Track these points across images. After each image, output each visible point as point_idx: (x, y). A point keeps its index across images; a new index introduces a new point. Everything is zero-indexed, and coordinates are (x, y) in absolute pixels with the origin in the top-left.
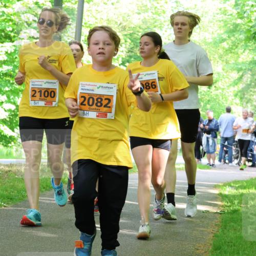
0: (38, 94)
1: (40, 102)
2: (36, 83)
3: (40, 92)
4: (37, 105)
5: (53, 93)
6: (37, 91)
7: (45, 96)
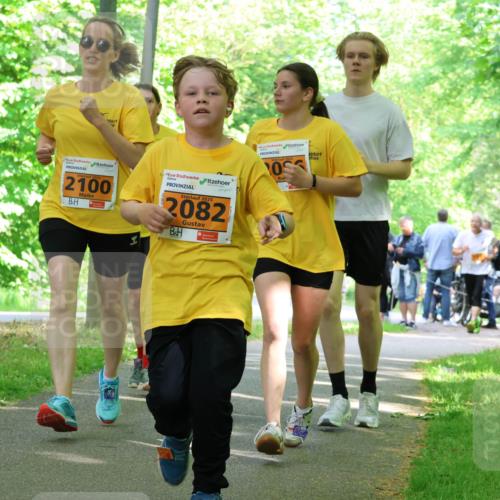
1: (80, 200)
2: (76, 164)
3: (82, 181)
4: (75, 206)
5: (106, 186)
6: (77, 179)
7: (90, 190)
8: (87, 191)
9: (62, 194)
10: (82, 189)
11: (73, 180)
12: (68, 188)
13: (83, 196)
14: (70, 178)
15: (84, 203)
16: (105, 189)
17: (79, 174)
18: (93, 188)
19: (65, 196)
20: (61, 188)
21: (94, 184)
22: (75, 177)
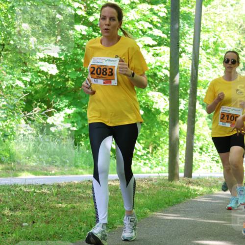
0: (226, 118)
1: (227, 124)
2: (225, 109)
3: (228, 116)
4: (225, 126)
6: (226, 115)
7: (231, 120)
8: (229, 120)
9: (219, 120)
10: (228, 119)
11: (224, 115)
12: (222, 118)
13: (228, 122)
14: (223, 115)
15: (228, 125)
18: (232, 119)
19: (221, 121)
20: (219, 118)
21: (232, 117)
22: (225, 114)
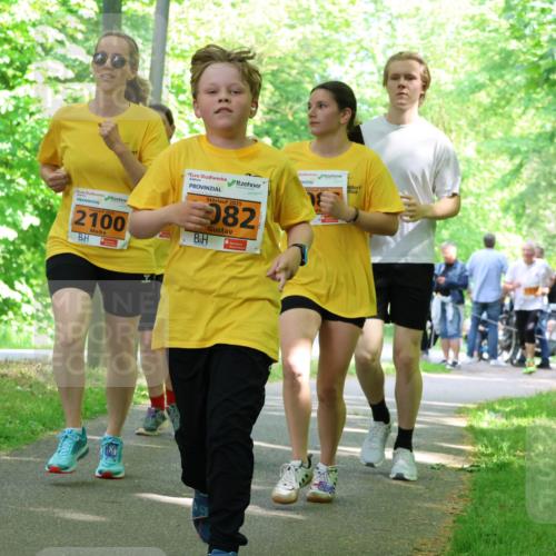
3: (94, 216)
4: (86, 242)
5: (120, 222)
6: (88, 213)
7: (102, 226)
8: (98, 227)
9: (70, 228)
10: (94, 225)
11: (84, 214)
13: (93, 232)
14: (81, 212)
15: (95, 240)
16: (119, 226)
17: (91, 208)
18: (106, 224)
19: (74, 231)
20: (70, 222)
22: (87, 210)
